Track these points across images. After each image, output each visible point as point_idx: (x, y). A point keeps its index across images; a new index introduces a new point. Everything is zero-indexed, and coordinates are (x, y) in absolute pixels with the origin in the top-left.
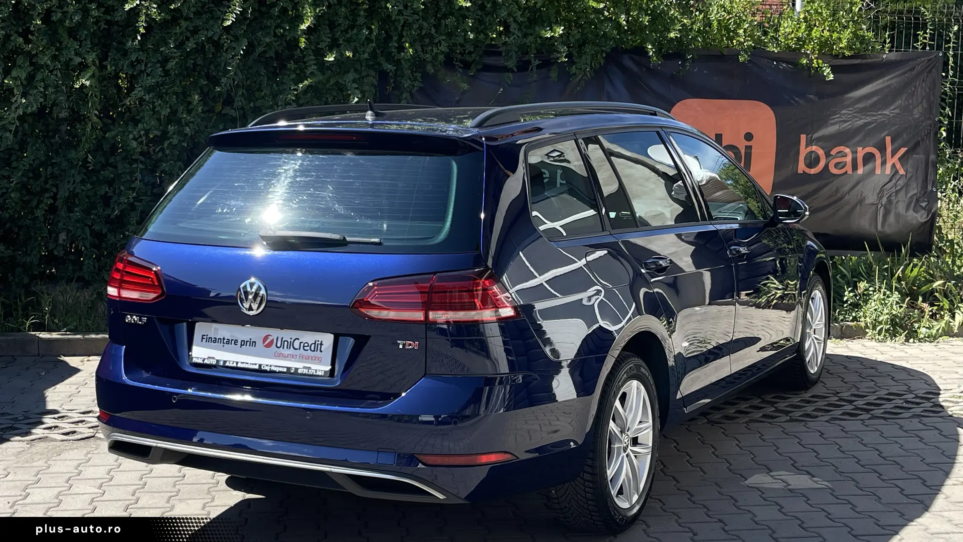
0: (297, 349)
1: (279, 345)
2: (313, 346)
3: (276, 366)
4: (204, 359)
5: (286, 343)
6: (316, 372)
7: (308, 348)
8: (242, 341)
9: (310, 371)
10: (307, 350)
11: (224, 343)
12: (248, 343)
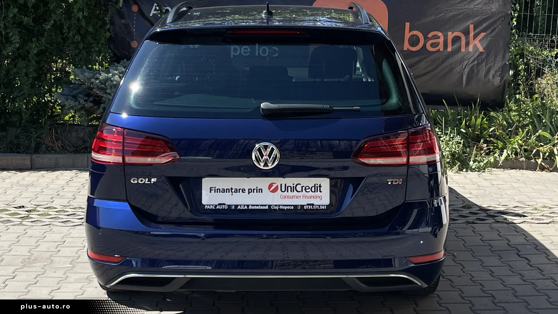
0: (300, 192)
1: (283, 190)
2: (313, 188)
3: (283, 205)
4: (216, 206)
5: (289, 188)
6: (319, 207)
7: (310, 190)
8: (249, 189)
9: (314, 206)
10: (309, 192)
11: (232, 192)
12: (255, 191)
